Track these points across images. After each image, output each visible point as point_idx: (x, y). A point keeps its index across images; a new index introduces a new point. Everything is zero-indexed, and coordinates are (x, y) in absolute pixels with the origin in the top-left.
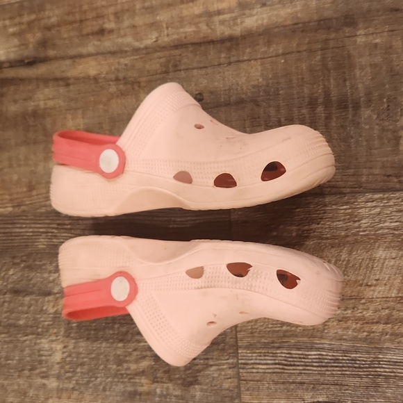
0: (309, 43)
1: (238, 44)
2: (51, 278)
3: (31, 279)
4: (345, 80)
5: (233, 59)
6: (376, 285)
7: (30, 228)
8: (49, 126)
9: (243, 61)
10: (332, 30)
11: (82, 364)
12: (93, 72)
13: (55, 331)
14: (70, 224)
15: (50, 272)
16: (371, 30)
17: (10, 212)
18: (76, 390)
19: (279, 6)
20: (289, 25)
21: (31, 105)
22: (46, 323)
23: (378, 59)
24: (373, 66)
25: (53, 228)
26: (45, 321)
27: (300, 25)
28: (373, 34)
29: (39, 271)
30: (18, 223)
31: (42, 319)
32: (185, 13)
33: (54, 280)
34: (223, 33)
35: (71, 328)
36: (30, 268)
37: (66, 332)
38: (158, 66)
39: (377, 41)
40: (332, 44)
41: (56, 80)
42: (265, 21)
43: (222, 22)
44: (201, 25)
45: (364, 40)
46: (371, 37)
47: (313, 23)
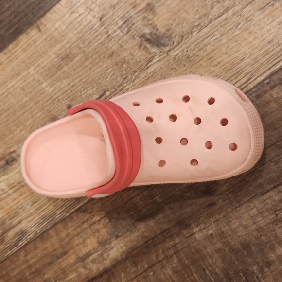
0: (163, 253)
1: (113, 273)
4: (204, 270)
10: (175, 236)
16: (202, 226)
19: (128, 233)
23: (219, 245)
24: (218, 251)
27: (150, 241)
28: (205, 228)
32: (64, 265)
34: (98, 269)
39: (211, 232)
40: (180, 246)
42: (124, 248)
43: (94, 261)
44: (79, 269)
45: (201, 235)
46: (205, 231)
47: (159, 236)
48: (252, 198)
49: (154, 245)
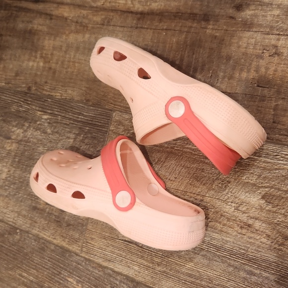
0: (181, 26)
1: (144, 17)
2: (13, 130)
3: (3, 128)
4: (194, 54)
5: (139, 25)
6: (174, 181)
7: (10, 98)
8: (35, 41)
9: (144, 28)
10: (196, 21)
11: (15, 184)
12: (66, 15)
13: (7, 160)
14: (30, 101)
15: (13, 126)
16: (216, 27)
17: (3, 86)
18: (8, 197)
20: (174, 13)
21: (30, 26)
22: (4, 155)
23: (214, 46)
24: (211, 49)
25: (21, 101)
26: (3, 153)
27: (180, 14)
28: (216, 29)
29: (8, 124)
30: (6, 94)
31: (2, 152)
33: (14, 131)
34: (139, 8)
35: (15, 161)
36: (4, 121)
37: (12, 163)
38: (100, 19)
39: (217, 34)
40: (192, 30)
41: (46, 14)
42: (162, 7)
45: (210, 32)
46: (214, 31)
47: (187, 15)
48: (259, 32)
49: (180, 18)
